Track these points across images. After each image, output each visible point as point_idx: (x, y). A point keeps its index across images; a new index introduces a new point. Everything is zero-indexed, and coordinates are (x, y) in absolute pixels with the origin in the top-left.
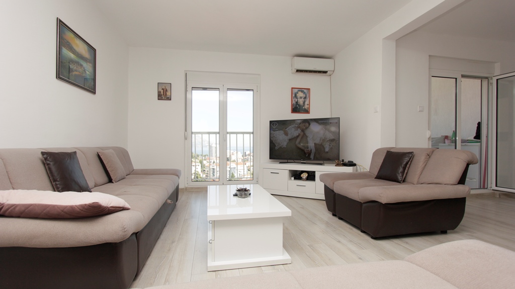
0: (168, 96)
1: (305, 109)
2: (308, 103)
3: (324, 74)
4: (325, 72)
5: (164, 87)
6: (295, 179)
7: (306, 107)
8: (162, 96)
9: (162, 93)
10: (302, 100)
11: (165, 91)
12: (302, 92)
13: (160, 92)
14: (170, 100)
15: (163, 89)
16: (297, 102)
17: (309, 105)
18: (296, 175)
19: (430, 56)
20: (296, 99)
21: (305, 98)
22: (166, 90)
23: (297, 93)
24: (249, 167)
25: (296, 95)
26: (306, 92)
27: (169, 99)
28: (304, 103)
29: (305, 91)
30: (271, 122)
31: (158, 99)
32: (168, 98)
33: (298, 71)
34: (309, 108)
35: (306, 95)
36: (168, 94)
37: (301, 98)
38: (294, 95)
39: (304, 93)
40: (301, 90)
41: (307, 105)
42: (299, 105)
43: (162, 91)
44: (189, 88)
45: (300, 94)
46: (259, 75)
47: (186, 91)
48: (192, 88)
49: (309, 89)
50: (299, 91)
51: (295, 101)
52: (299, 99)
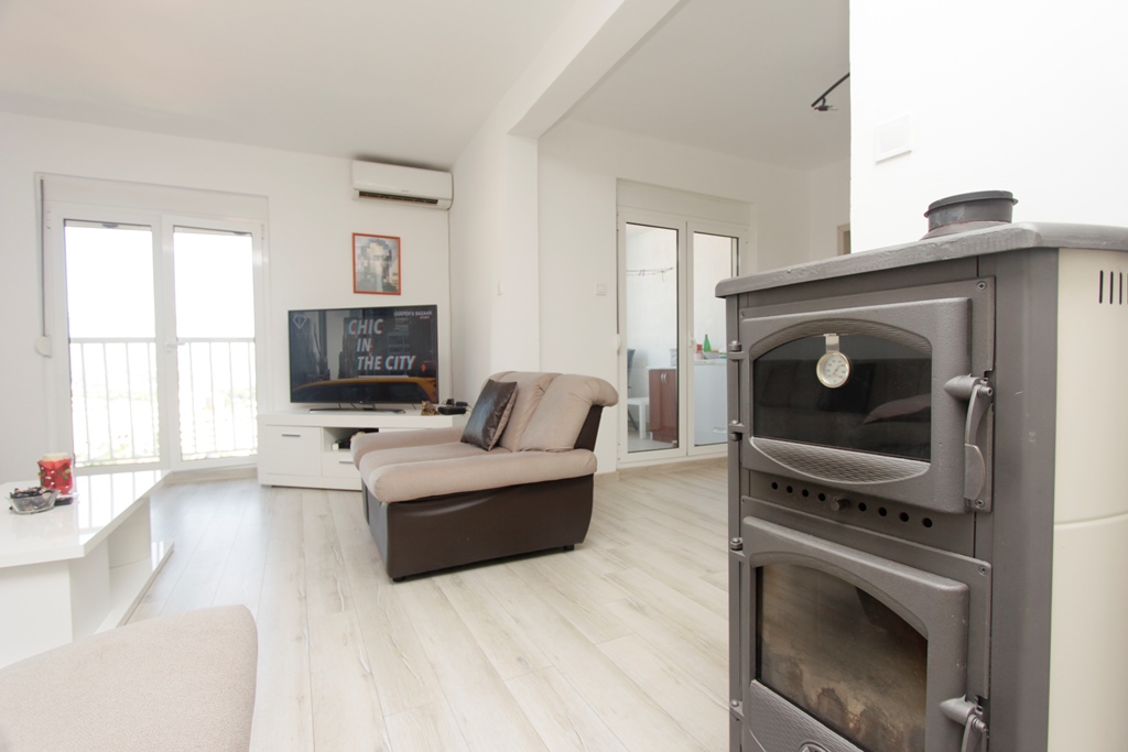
1: (389, 284)
3: (432, 206)
4: (434, 202)
6: (340, 447)
7: (392, 279)
10: (381, 262)
12: (380, 243)
16: (367, 268)
17: (398, 274)
19: (618, 180)
20: (366, 261)
21: (388, 258)
23: (368, 246)
25: (364, 251)
26: (390, 243)
28: (386, 269)
29: (388, 241)
30: (291, 313)
33: (363, 194)
34: (399, 282)
35: (390, 252)
37: (377, 257)
38: (358, 252)
39: (386, 247)
40: (378, 239)
41: (394, 274)
42: (372, 275)
44: (54, 219)
45: (375, 250)
46: (267, 198)
48: (65, 220)
49: (398, 239)
50: (372, 241)
51: (362, 264)
52: (372, 262)
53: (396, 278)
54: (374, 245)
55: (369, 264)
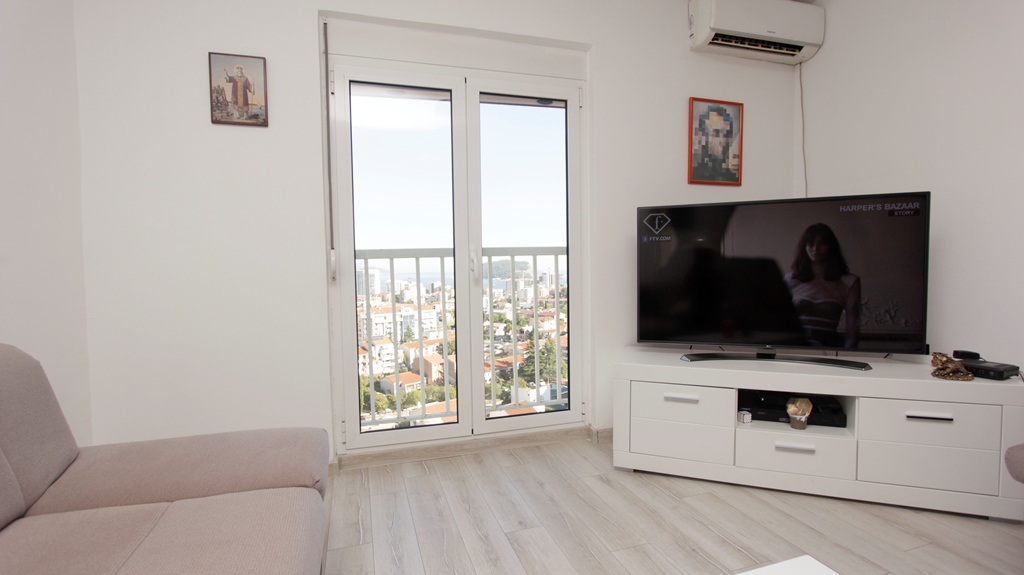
0: (254, 110)
1: (728, 169)
2: (737, 153)
4: (795, 49)
5: (235, 73)
6: (753, 418)
8: (231, 108)
9: (229, 97)
10: (721, 139)
11: (243, 89)
12: (721, 112)
13: (221, 91)
14: (265, 124)
15: (231, 80)
16: (705, 148)
17: (739, 156)
18: (762, 405)
20: (704, 138)
21: (729, 134)
22: (247, 86)
23: (707, 116)
24: (440, 313)
25: (702, 123)
26: (731, 112)
27: (260, 121)
28: (726, 149)
29: (729, 110)
30: (641, 213)
31: (215, 121)
32: (256, 116)
33: (721, 39)
34: (739, 167)
35: (732, 125)
36: (256, 99)
37: (717, 132)
38: (696, 125)
39: (726, 117)
40: (718, 107)
41: (735, 157)
42: (714, 159)
43: (228, 89)
44: (339, 87)
45: (715, 122)
47: (328, 93)
48: (351, 81)
49: (740, 106)
50: (712, 110)
51: (700, 142)
52: (710, 138)
53: (735, 162)
54: (714, 116)
55: (707, 142)
